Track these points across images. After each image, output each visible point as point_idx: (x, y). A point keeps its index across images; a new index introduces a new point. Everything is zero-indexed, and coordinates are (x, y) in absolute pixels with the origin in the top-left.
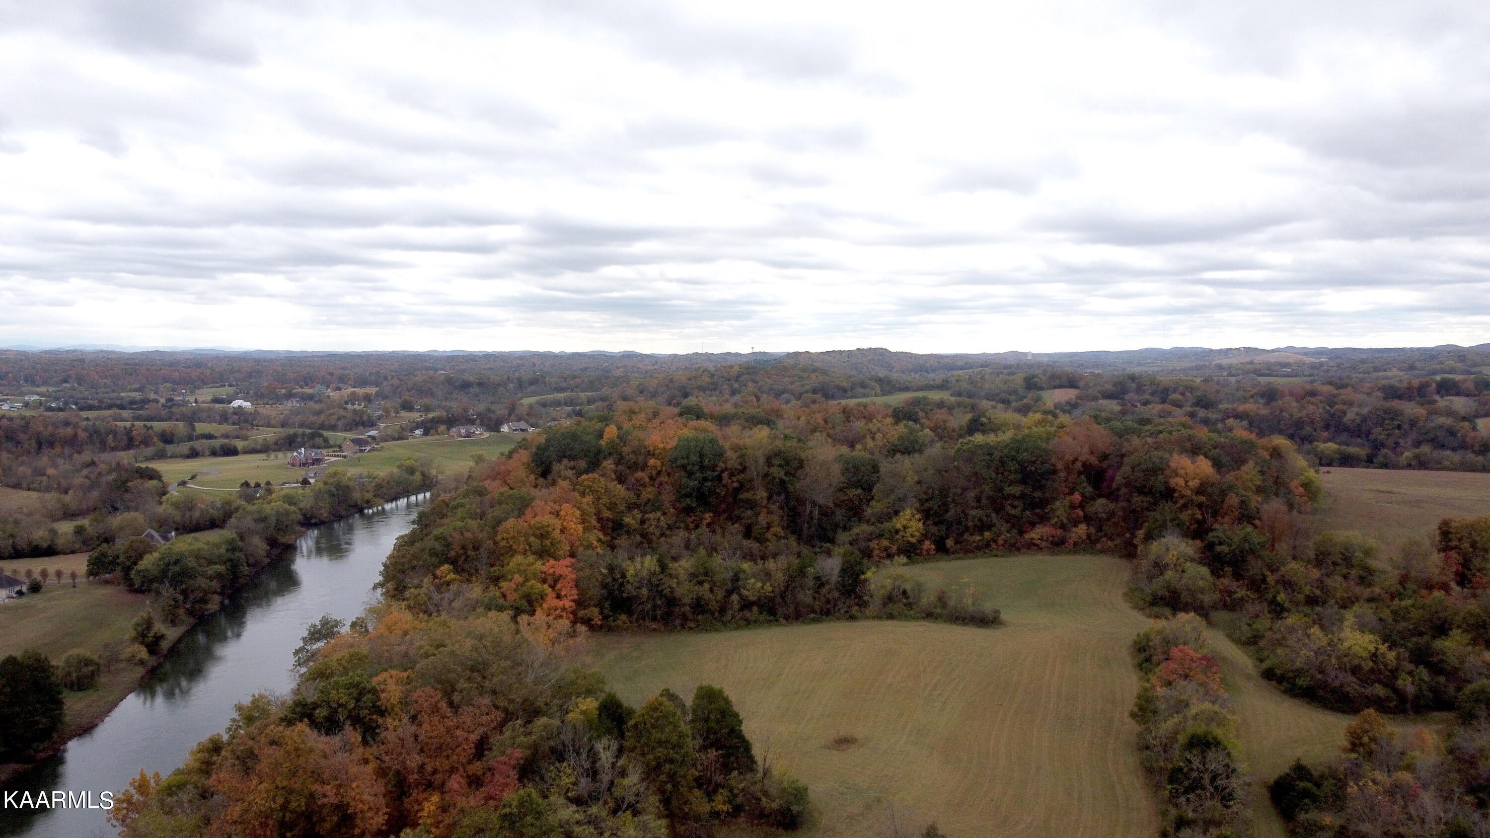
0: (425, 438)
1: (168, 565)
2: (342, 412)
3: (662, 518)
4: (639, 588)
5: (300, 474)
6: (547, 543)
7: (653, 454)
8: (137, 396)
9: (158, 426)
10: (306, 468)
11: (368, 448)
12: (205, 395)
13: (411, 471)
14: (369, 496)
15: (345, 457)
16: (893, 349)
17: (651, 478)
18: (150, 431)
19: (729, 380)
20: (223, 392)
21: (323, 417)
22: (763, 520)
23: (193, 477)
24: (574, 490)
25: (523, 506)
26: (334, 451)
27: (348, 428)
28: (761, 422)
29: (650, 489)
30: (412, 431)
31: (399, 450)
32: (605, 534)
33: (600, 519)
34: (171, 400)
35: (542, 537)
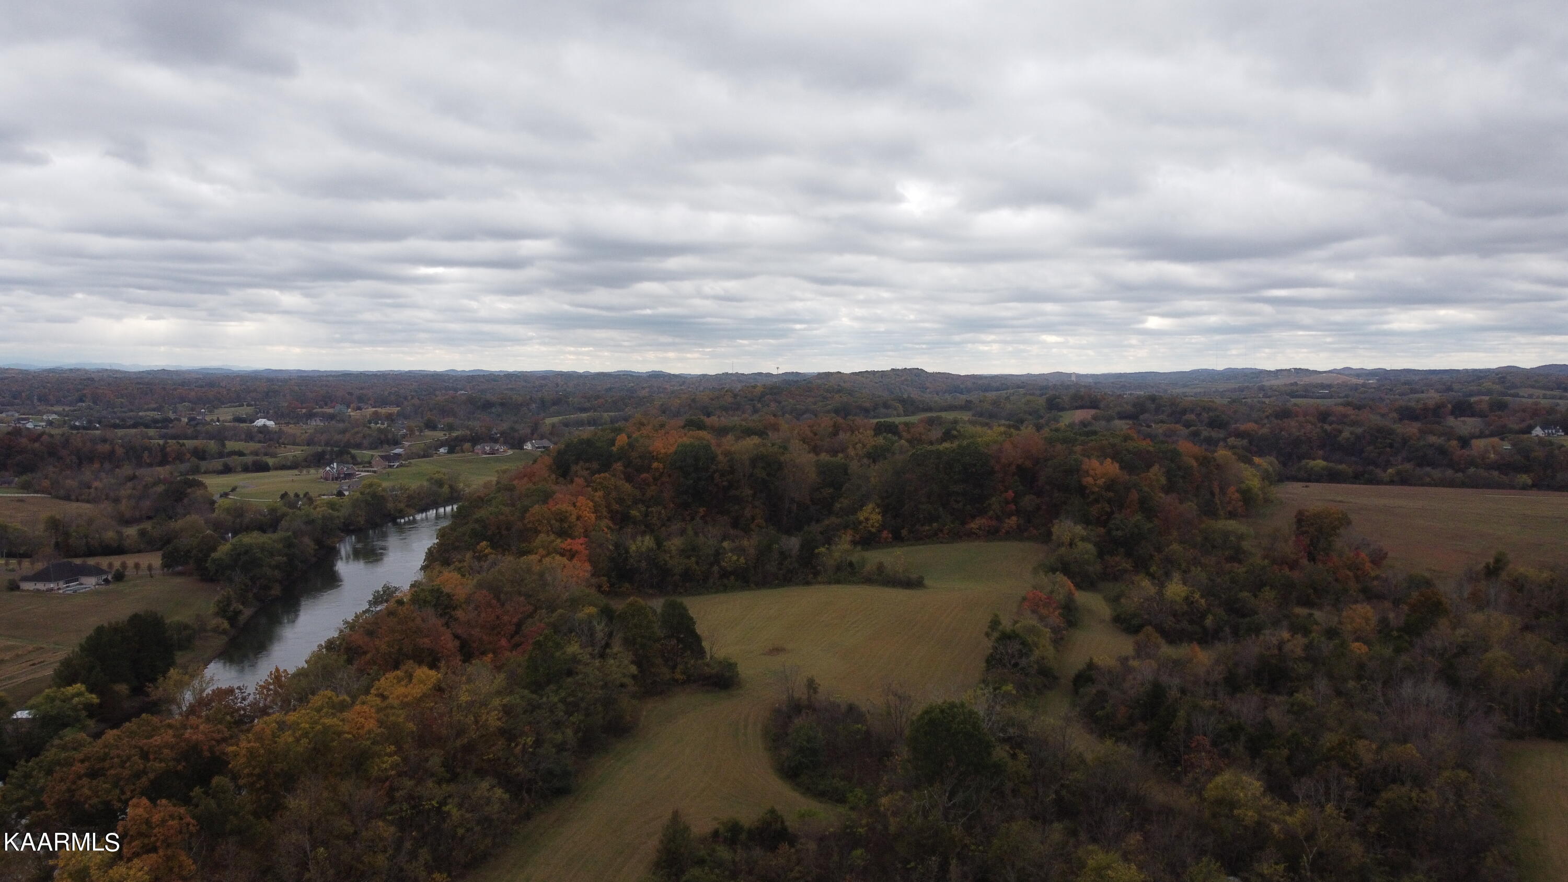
0: (449, 456)
1: (239, 554)
2: (367, 431)
3: (663, 512)
4: (640, 561)
5: (335, 487)
6: (566, 525)
7: (657, 459)
8: (156, 415)
9: (190, 444)
10: (338, 482)
11: (397, 464)
12: (225, 414)
13: (440, 483)
14: (402, 506)
15: (375, 472)
16: (930, 369)
17: (655, 479)
18: (183, 447)
19: (752, 400)
20: (244, 411)
21: (348, 435)
22: (748, 512)
23: (234, 489)
24: (587, 486)
25: (546, 497)
26: (364, 467)
27: (373, 447)
28: (755, 433)
29: (653, 487)
30: (437, 449)
31: (426, 466)
32: (615, 524)
33: (610, 512)
34: (193, 419)
35: (562, 521)
